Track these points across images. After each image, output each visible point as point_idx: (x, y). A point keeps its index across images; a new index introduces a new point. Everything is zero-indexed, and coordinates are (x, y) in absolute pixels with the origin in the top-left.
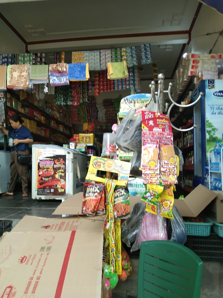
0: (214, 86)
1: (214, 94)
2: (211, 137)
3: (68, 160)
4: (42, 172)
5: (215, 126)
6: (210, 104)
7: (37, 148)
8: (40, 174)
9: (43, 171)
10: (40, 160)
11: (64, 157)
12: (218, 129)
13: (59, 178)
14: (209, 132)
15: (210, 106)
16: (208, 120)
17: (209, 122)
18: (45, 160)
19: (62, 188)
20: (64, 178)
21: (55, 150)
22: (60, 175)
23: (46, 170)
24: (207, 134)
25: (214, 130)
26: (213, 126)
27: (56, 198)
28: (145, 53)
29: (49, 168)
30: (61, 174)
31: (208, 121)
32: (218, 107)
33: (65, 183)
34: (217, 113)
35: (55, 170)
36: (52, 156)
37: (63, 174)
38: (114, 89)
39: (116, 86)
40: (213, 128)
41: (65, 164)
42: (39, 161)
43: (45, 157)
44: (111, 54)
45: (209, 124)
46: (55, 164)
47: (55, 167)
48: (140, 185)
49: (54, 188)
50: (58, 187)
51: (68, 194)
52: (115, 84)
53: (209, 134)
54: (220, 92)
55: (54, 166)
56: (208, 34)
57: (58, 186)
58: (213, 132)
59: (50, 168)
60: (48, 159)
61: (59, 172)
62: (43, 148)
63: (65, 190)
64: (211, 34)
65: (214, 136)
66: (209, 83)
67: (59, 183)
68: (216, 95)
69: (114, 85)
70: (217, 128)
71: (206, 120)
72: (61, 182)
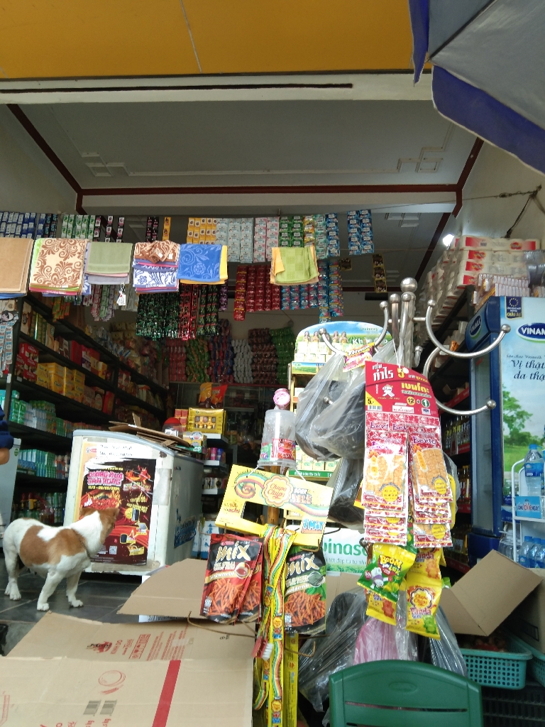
0: (520, 311)
1: (520, 331)
2: (515, 433)
3: (160, 473)
4: (92, 499)
5: (525, 406)
6: (511, 353)
7: (85, 438)
8: (86, 504)
9: (95, 498)
10: (91, 470)
11: (150, 465)
12: (531, 415)
13: (133, 520)
14: (510, 421)
15: (512, 359)
16: (506, 390)
17: (510, 396)
18: (103, 470)
19: (138, 545)
20: (145, 518)
21: (129, 444)
22: (137, 511)
23: (101, 495)
24: (505, 425)
25: (521, 415)
26: (518, 406)
27: (122, 570)
28: (359, 229)
29: (109, 492)
30: (138, 507)
31: (508, 393)
32: (530, 360)
33: (148, 533)
34: (528, 376)
35: (126, 496)
36: (122, 460)
37: (144, 509)
38: (281, 306)
39: (285, 301)
40: (518, 410)
41: (151, 484)
42: (87, 472)
43: (103, 462)
44: (280, 228)
45: (509, 400)
46: (126, 481)
47: (127, 490)
48: (338, 547)
49: (118, 545)
50: (127, 542)
51: (151, 562)
52: (284, 295)
53: (510, 426)
54: (536, 326)
55: (124, 486)
56: (503, 196)
57: (129, 540)
58: (518, 421)
59: (113, 492)
60: (109, 467)
61: (135, 503)
62: (100, 441)
63: (146, 550)
64: (510, 195)
65: (522, 431)
66: (508, 305)
67: (133, 531)
68: (526, 334)
69: (281, 297)
70: (529, 413)
71: (503, 390)
72: (137, 528)
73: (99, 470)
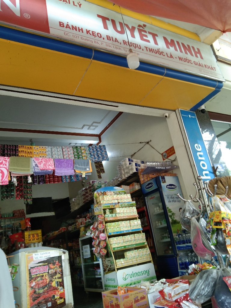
0: (165, 181)
1: (167, 187)
4: (35, 282)
6: (166, 194)
7: (26, 252)
8: (32, 286)
10: (32, 268)
11: (60, 258)
12: (175, 214)
13: (57, 286)
14: (171, 216)
15: (166, 196)
16: (168, 206)
17: (169, 208)
18: (38, 266)
19: (61, 298)
20: (62, 284)
22: (57, 282)
24: (170, 218)
26: (172, 211)
29: (43, 276)
32: (171, 196)
34: (172, 201)
35: (52, 276)
37: (60, 280)
38: (62, 181)
40: (172, 213)
41: (61, 266)
42: (29, 268)
43: (37, 262)
44: (73, 151)
45: (169, 210)
46: (50, 268)
47: (51, 273)
49: (51, 301)
54: (170, 185)
55: (49, 271)
56: (141, 143)
57: (56, 297)
58: (173, 216)
59: (45, 276)
60: (41, 264)
61: (56, 278)
62: (34, 252)
63: (65, 299)
64: (143, 143)
65: (174, 219)
66: (162, 179)
67: (57, 292)
68: (168, 188)
69: (62, 177)
70: (175, 213)
71: (167, 207)
72: (59, 290)
73: (36, 267)
